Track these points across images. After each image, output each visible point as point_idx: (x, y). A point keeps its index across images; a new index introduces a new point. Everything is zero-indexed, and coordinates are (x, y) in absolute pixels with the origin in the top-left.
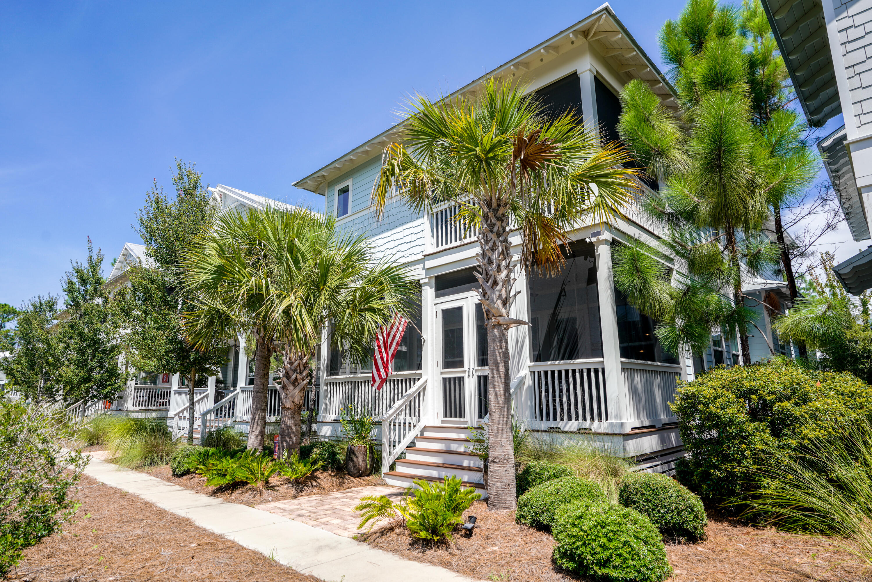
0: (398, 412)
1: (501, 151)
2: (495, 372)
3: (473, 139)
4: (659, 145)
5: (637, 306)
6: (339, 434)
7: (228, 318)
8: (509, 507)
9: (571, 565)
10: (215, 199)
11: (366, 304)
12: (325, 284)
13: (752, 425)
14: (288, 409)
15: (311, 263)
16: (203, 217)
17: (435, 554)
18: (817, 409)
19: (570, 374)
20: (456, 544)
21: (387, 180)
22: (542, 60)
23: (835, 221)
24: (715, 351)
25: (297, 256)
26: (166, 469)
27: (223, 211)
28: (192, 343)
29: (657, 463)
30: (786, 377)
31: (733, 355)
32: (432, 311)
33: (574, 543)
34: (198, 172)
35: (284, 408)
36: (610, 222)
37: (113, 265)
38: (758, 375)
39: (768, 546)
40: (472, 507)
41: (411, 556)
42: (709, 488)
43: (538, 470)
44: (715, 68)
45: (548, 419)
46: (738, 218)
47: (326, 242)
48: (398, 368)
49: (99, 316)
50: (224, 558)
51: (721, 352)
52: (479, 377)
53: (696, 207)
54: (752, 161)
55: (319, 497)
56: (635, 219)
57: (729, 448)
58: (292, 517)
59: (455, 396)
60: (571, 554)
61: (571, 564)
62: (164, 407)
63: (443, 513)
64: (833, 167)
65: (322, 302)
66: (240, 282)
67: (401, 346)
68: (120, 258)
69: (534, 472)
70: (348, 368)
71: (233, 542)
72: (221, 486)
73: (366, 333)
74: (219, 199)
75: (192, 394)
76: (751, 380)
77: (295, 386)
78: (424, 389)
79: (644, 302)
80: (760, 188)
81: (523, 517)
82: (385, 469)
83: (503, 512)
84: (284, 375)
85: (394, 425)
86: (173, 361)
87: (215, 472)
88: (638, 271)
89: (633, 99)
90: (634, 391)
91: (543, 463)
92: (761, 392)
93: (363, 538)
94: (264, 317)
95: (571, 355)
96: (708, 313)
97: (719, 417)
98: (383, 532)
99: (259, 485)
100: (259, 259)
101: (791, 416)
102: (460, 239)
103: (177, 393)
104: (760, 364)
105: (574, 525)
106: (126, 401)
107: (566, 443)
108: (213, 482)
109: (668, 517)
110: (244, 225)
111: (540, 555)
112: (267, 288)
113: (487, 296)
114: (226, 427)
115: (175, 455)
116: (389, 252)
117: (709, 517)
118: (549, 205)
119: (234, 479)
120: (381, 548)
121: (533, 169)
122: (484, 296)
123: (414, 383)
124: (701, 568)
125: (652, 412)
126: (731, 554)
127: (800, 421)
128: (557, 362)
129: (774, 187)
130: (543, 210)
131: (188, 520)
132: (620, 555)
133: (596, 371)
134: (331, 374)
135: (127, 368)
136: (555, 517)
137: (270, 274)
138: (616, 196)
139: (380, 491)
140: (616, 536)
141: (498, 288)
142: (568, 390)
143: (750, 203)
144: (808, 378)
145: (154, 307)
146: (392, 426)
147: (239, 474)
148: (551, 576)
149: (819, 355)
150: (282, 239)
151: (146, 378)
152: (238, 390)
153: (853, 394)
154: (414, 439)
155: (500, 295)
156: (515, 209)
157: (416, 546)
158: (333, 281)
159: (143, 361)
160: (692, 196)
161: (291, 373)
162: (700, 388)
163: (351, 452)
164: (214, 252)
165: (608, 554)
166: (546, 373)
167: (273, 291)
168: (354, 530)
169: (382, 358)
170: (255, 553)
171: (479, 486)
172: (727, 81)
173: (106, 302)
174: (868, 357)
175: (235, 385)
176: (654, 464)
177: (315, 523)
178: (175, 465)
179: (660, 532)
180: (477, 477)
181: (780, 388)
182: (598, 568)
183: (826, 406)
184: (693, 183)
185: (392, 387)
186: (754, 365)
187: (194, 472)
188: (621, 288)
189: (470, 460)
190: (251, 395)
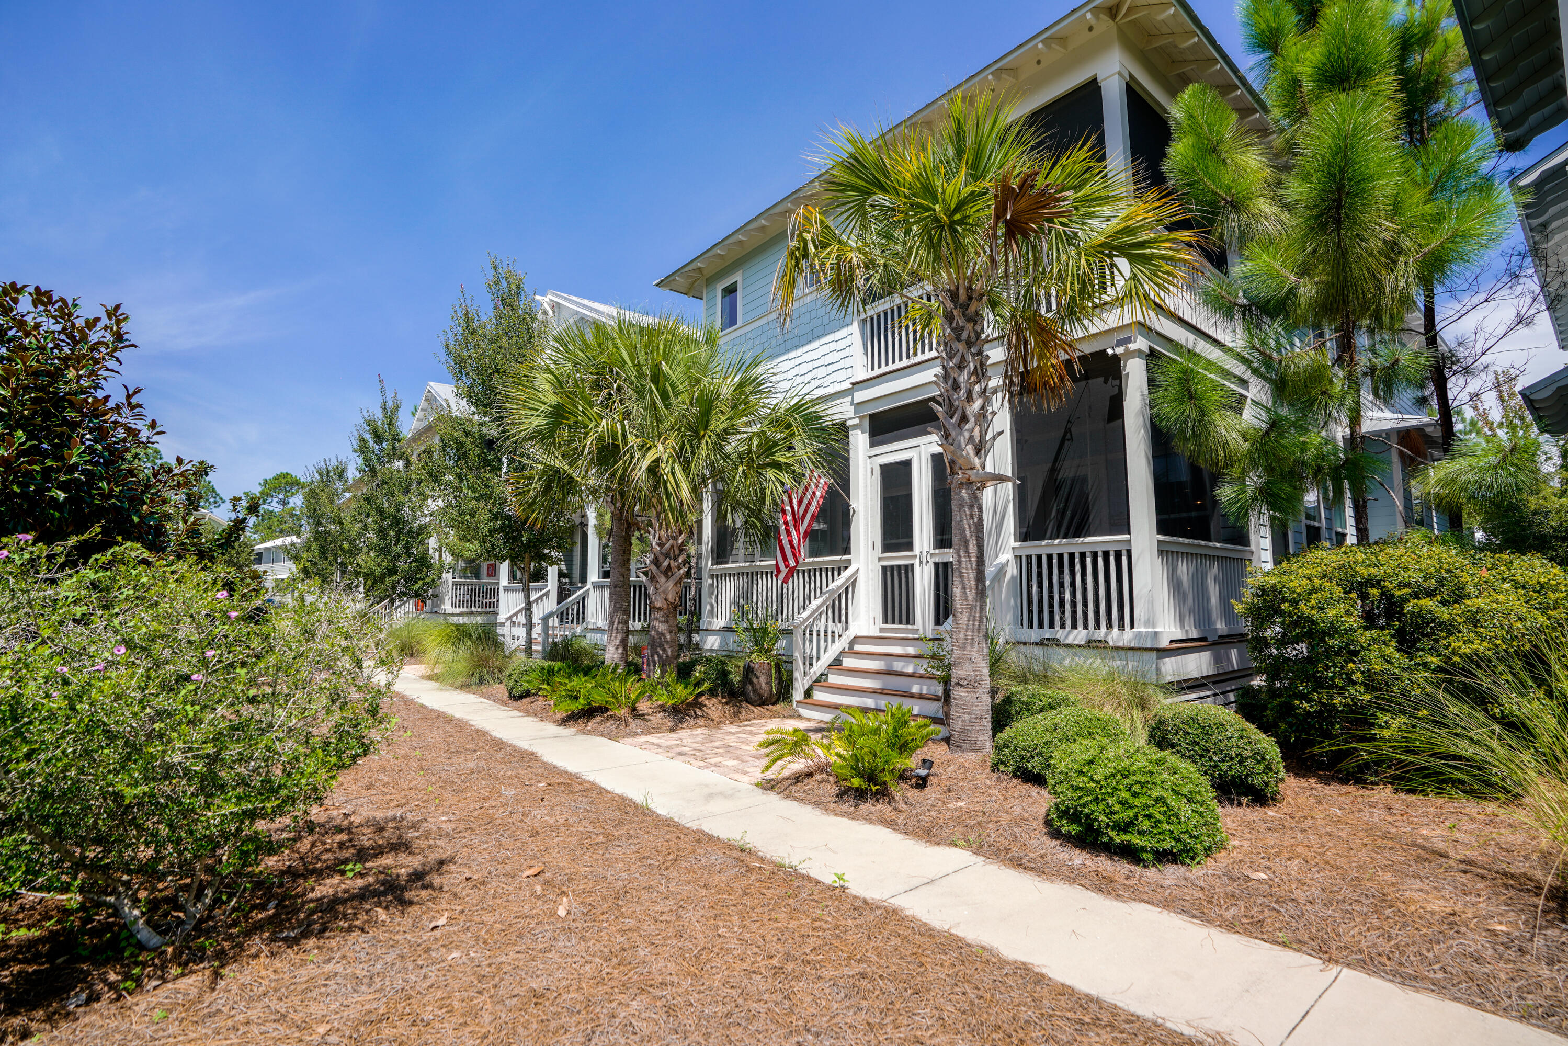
0: (816, 615)
1: (974, 209)
2: (962, 553)
3: (929, 191)
4: (1233, 191)
5: (1187, 453)
6: (732, 646)
7: (571, 480)
8: (980, 749)
9: (1074, 829)
10: (545, 313)
11: (767, 457)
12: (706, 428)
13: (1368, 634)
14: (659, 609)
15: (685, 397)
16: (530, 337)
17: (873, 809)
18: (1479, 610)
19: (1077, 560)
20: (903, 797)
21: (797, 265)
22: (1039, 62)
23: (1533, 311)
24: (1308, 527)
25: (665, 388)
26: (501, 690)
27: (557, 328)
28: (524, 517)
29: (1208, 693)
30: (1429, 561)
31: (1337, 533)
32: (865, 467)
33: (1080, 798)
34: (520, 273)
35: (653, 608)
36: (1148, 323)
37: (414, 414)
38: (1382, 557)
39: (1379, 814)
40: (926, 749)
41: (839, 811)
42: (1290, 727)
43: (1025, 699)
44: (1340, 52)
45: (1041, 626)
46: (1364, 308)
47: (706, 368)
48: (813, 553)
49: (401, 485)
50: (583, 803)
51: (1318, 529)
52: (937, 565)
53: (1292, 292)
54: (1397, 207)
55: (706, 731)
56: (1188, 317)
57: (1327, 668)
58: (670, 755)
59: (900, 595)
60: (1074, 814)
61: (1074, 827)
62: (491, 608)
63: (884, 753)
64: (1535, 222)
65: (703, 454)
66: (586, 427)
67: (819, 522)
68: (423, 404)
69: (1020, 701)
70: (742, 552)
71: (593, 784)
72: (573, 713)
73: (768, 499)
74: (551, 313)
75: (527, 591)
76: (1370, 566)
77: (668, 577)
78: (854, 583)
79: (1200, 445)
80: (1406, 254)
81: (1002, 762)
82: (798, 695)
83: (971, 756)
84: (652, 562)
85: (811, 635)
86: (500, 543)
87: (564, 693)
88: (1191, 397)
89: (1191, 116)
90: (1175, 586)
91: (1032, 688)
92: (1387, 583)
93: (770, 786)
94: (620, 478)
95: (1079, 529)
96: (1303, 463)
97: (1313, 622)
98: (798, 778)
99: (624, 712)
100: (610, 395)
101: (1433, 620)
102: (908, 357)
103: (507, 590)
104: (1385, 542)
105: (1081, 773)
106: (442, 601)
107: (1067, 662)
108: (562, 706)
109: (1224, 767)
110: (587, 346)
111: (1026, 815)
112: (624, 435)
113: (950, 440)
114: (574, 636)
115: (509, 671)
116: (799, 380)
117: (1288, 769)
118: (1048, 296)
119: (589, 704)
120: (796, 799)
121: (1026, 236)
122: (946, 439)
123: (839, 574)
124: (1271, 839)
125: (1202, 616)
126: (1320, 822)
127: (1450, 628)
128: (1057, 541)
129: (1432, 253)
130: (1039, 303)
131: (532, 754)
132: (1149, 817)
133: (1118, 555)
134: (717, 563)
135: (440, 556)
136: (1052, 762)
137: (627, 415)
138: (1159, 277)
139: (791, 724)
140: (1144, 790)
141: (968, 426)
142: (1073, 584)
143: (1388, 282)
144: (1466, 562)
145: (470, 469)
146: (807, 636)
147: (595, 696)
148: (1044, 843)
149: (1479, 535)
150: (642, 362)
151: (465, 569)
152: (589, 586)
153: (1542, 587)
154: (839, 655)
155: (971, 438)
156: (994, 305)
157: (845, 798)
158: (718, 423)
159: (460, 545)
160: (1286, 273)
161: (661, 558)
162: (1285, 578)
163: (749, 671)
164: (548, 386)
165: (1132, 815)
166: (1039, 558)
167: (632, 440)
168: (757, 775)
169: (791, 542)
170: (623, 798)
171: (936, 721)
172: (1359, 73)
173: (408, 462)
174: (1563, 539)
175: (584, 580)
176: (1202, 694)
177: (702, 764)
178: (511, 684)
179: (1213, 786)
180: (934, 708)
181: (1418, 577)
182: (1115, 833)
183: (1495, 605)
184: (1291, 252)
185: (807, 579)
186: (1376, 543)
187: (536, 694)
188: (1163, 423)
189: (921, 685)
190: (607, 592)
